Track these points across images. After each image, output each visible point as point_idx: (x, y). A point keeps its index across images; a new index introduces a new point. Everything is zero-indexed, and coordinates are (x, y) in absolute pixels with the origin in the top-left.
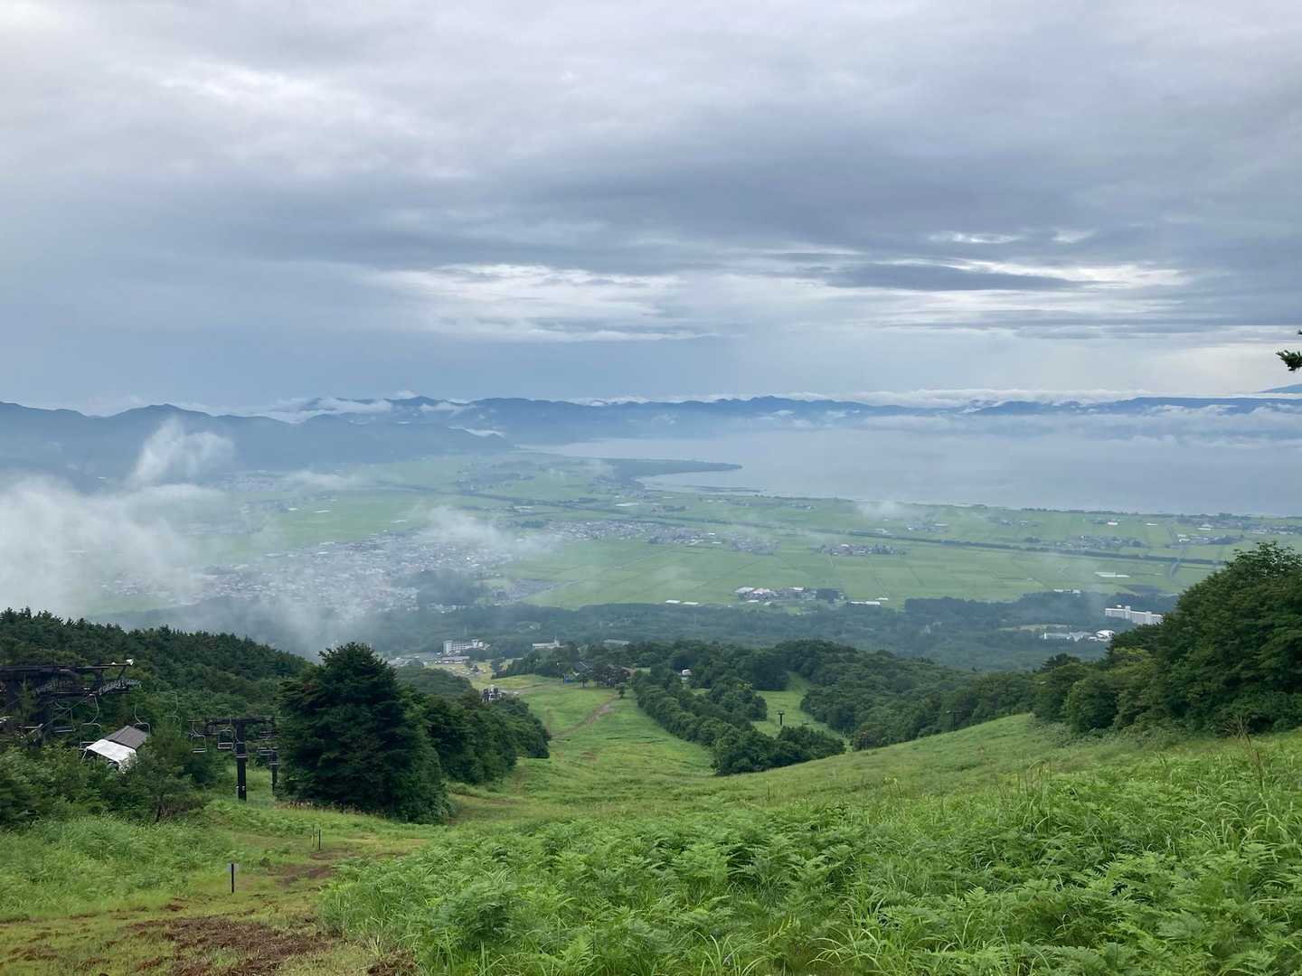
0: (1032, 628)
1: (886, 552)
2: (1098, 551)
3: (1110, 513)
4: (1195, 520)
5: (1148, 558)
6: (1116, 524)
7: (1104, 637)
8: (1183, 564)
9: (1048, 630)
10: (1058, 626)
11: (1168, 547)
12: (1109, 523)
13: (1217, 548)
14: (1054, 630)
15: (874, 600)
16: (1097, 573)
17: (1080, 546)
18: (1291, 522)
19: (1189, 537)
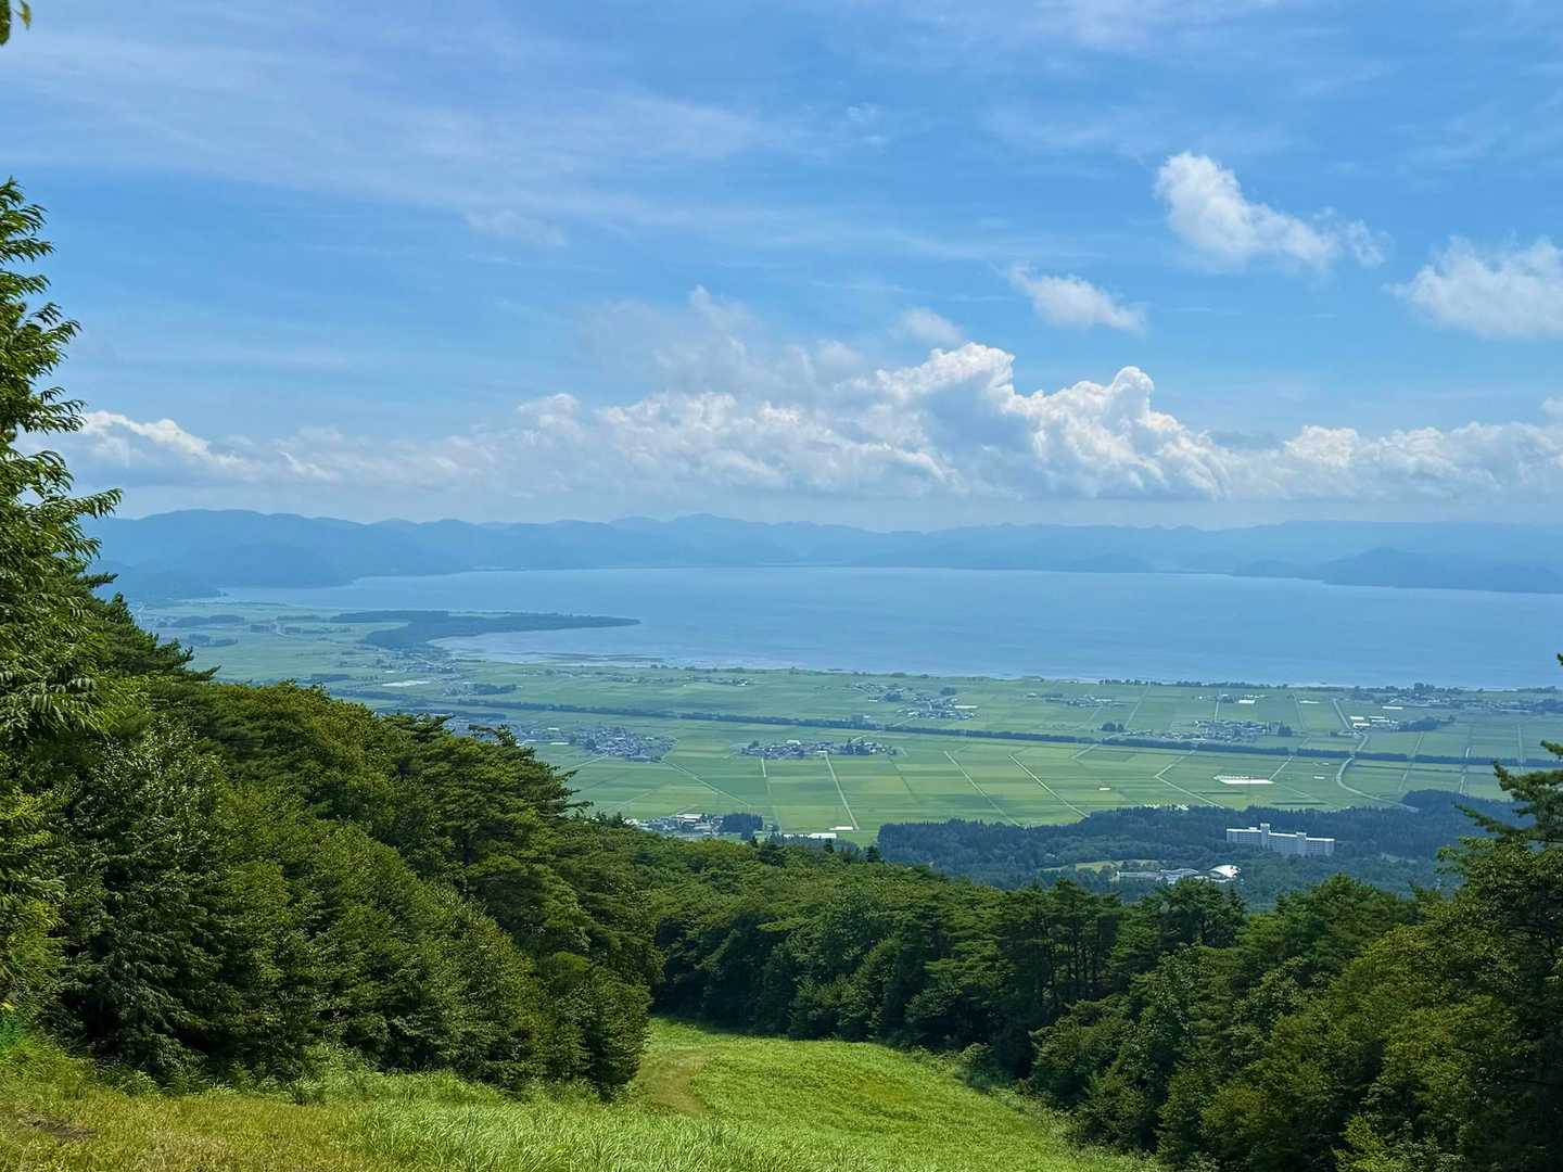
0: (1097, 867)
1: (862, 751)
2: (1222, 742)
3: (1242, 686)
4: (1377, 695)
5: (1301, 753)
6: (1253, 702)
7: (1223, 877)
8: (1358, 762)
9: (1125, 868)
10: (1143, 862)
11: (1334, 735)
12: (1241, 702)
13: (1412, 735)
14: (1136, 868)
15: (828, 831)
16: (1219, 777)
17: (1191, 736)
18: (1527, 696)
19: (1370, 721)
